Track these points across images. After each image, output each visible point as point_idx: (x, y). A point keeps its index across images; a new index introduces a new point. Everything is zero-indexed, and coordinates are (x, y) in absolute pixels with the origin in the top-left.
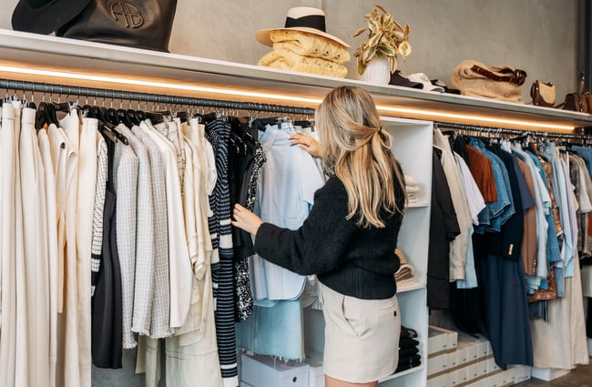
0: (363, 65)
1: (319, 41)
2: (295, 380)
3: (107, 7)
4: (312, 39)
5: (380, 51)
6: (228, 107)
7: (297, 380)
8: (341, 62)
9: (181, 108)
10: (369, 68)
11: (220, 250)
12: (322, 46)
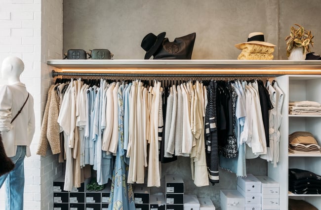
0: (289, 53)
1: (256, 46)
2: (253, 186)
3: (167, 48)
4: (253, 46)
5: (294, 45)
6: (220, 77)
7: (255, 187)
8: (270, 53)
9: (194, 78)
10: (292, 54)
11: (210, 129)
12: (258, 48)
